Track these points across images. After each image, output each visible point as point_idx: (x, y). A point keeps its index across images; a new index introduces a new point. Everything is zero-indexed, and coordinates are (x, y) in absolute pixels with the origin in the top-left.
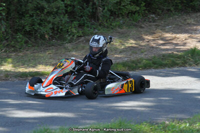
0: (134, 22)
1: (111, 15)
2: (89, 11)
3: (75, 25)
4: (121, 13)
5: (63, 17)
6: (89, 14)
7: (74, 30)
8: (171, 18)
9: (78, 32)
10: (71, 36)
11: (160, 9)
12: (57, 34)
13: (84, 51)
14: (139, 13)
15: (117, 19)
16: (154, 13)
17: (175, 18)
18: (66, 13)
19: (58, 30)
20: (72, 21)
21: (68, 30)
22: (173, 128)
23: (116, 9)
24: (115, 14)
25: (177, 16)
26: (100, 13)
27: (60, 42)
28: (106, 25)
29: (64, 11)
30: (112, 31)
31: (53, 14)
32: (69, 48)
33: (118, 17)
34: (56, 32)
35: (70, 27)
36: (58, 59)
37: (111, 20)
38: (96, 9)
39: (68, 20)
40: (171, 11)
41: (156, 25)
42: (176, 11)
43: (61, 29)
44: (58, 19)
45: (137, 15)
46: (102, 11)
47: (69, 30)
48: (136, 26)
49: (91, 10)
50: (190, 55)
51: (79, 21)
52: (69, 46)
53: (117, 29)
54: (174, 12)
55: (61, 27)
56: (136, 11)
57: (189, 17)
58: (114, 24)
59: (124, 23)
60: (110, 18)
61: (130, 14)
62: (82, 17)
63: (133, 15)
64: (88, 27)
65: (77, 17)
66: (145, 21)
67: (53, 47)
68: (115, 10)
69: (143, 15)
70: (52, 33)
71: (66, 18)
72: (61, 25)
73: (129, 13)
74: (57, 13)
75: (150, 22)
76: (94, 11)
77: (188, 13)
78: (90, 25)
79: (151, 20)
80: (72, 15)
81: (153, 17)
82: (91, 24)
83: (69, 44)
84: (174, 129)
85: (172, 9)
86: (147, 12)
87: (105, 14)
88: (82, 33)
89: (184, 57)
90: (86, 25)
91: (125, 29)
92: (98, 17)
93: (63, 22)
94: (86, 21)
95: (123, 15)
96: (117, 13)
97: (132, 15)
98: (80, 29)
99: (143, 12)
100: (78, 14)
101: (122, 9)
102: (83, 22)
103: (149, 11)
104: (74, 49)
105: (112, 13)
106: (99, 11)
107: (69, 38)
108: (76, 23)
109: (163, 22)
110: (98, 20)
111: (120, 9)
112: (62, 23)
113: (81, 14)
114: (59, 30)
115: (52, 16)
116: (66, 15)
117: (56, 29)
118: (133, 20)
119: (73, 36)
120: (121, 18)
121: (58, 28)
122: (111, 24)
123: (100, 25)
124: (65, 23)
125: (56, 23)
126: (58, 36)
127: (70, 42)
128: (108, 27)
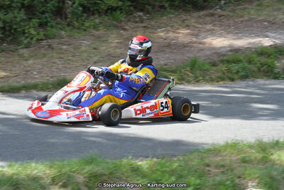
0: (114, 22)
1: (83, 12)
2: (54, 6)
3: (34, 24)
4: (97, 10)
5: (18, 13)
6: (54, 9)
7: (33, 32)
8: (165, 18)
9: (38, 34)
10: (28, 39)
11: (150, 5)
12: (9, 36)
13: (45, 59)
14: (121, 9)
15: (92, 18)
16: (142, 10)
17: (171, 18)
18: (23, 7)
19: (10, 31)
20: (31, 19)
21: (24, 30)
22: (162, 168)
23: (91, 4)
24: (89, 10)
25: (172, 16)
26: (68, 8)
27: (12, 47)
28: (76, 24)
29: (19, 5)
30: (84, 33)
31: (5, 9)
32: (25, 55)
33: (93, 14)
34: (8, 33)
35: (27, 27)
36: (10, 70)
37: (83, 18)
38: (64, 2)
39: (25, 18)
40: (165, 9)
41: (144, 27)
42: (171, 9)
43: (15, 29)
44: (10, 15)
45: (118, 12)
46: (72, 6)
47: (26, 31)
48: (116, 27)
49: (56, 5)
50: (188, 69)
51: (40, 19)
52: (25, 52)
53: (92, 30)
54: (168, 10)
55: (15, 27)
56: (117, 8)
57: (189, 17)
58: (87, 24)
59: (101, 23)
60: (82, 16)
61: (109, 11)
62: (43, 13)
63: (114, 13)
64: (52, 27)
65: (38, 14)
66: (129, 21)
67: (3, 53)
68: (89, 5)
69: (126, 13)
70: (2, 34)
71: (22, 15)
72: (16, 24)
73: (108, 9)
74: (9, 7)
75: (136, 22)
76: (61, 5)
77: (187, 11)
78: (54, 24)
79: (138, 20)
80: (30, 10)
81: (140, 16)
82: (57, 23)
83: (25, 51)
84: (164, 169)
85: (167, 5)
86: (132, 8)
87: (75, 11)
88: (44, 35)
89: (181, 72)
90: (49, 24)
91: (101, 32)
92: (65, 14)
93: (18, 20)
94: (49, 19)
95: (100, 12)
96: (92, 9)
97: (111, 13)
98: (41, 30)
99: (127, 8)
100: (38, 9)
101: (98, 3)
102: (45, 21)
103: (135, 8)
104: (32, 57)
105: (86, 9)
106: (67, 5)
107: (26, 42)
108: (35, 21)
109: (153, 23)
110: (66, 18)
111: (95, 3)
112: (16, 21)
113: (43, 9)
114: (12, 31)
115: (3, 11)
116: (23, 9)
117: (7, 28)
118: (114, 19)
119: (32, 39)
120: (96, 16)
121: (11, 27)
122: (83, 24)
123: (68, 25)
124: (20, 21)
125: (8, 20)
126: (10, 38)
127: (27, 48)
128: (78, 28)
